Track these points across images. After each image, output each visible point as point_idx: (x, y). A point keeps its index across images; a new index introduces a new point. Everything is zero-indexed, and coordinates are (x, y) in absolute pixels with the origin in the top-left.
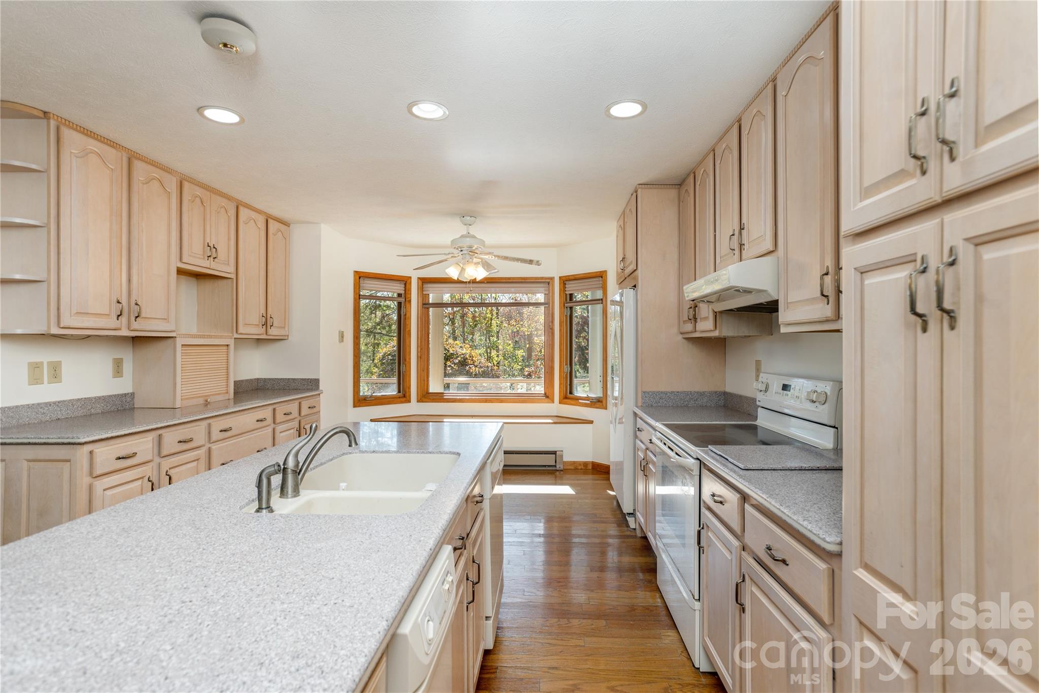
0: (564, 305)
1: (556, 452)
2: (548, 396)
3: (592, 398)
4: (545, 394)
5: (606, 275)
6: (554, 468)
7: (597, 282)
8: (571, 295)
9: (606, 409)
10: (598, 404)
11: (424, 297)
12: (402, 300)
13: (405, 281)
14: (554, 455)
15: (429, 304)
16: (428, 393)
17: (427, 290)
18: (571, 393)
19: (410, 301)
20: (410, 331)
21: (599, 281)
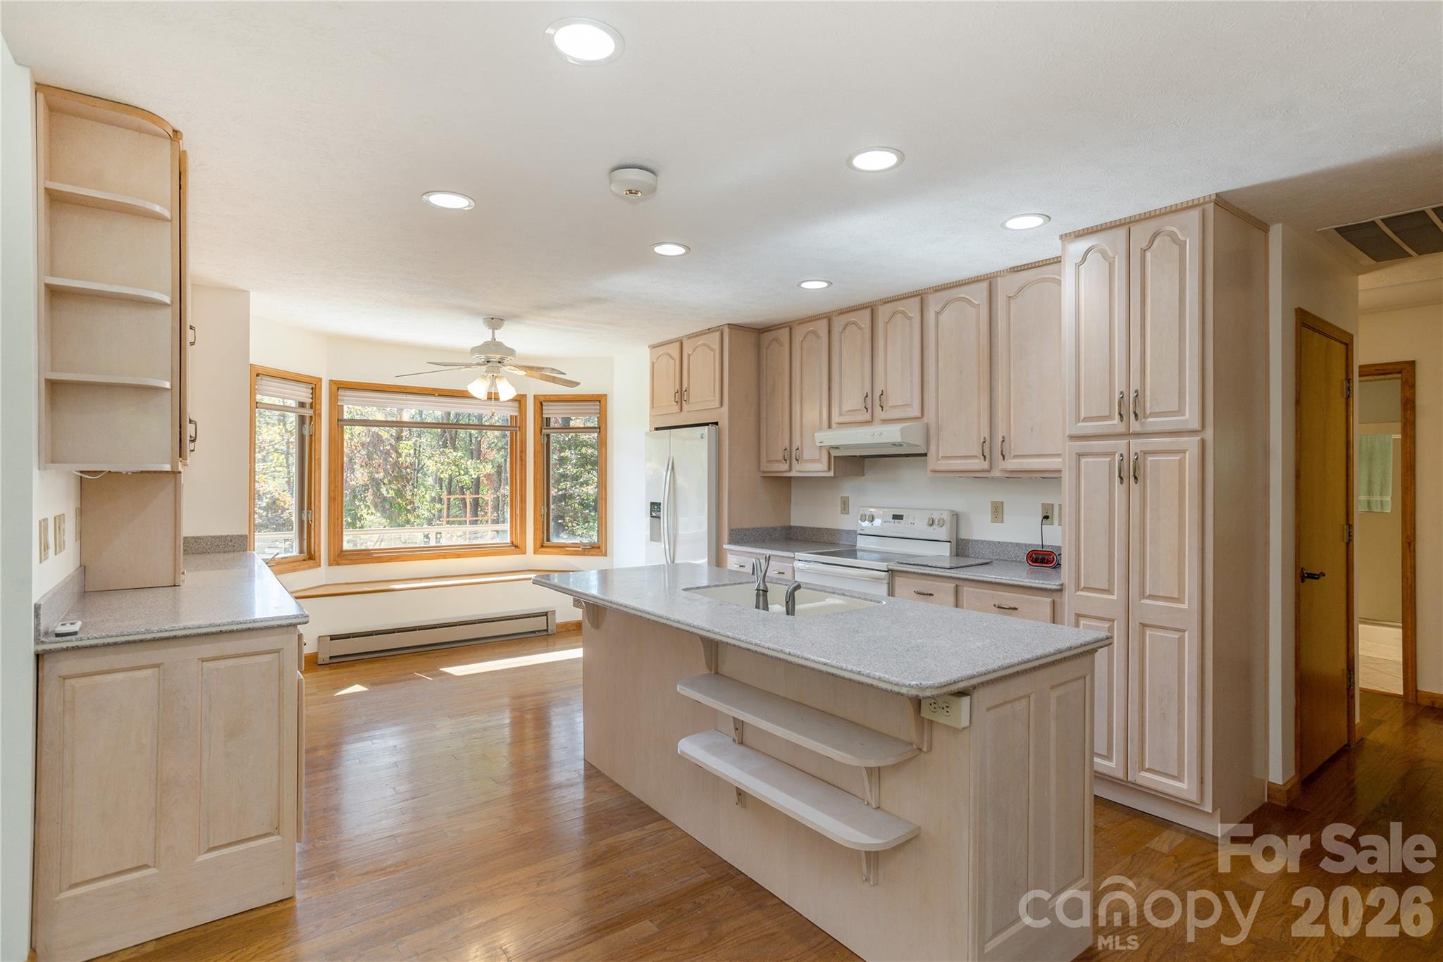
0: (541, 431)
1: (547, 612)
2: (516, 547)
3: (584, 545)
4: (512, 542)
5: (606, 399)
6: (545, 633)
7: (595, 407)
8: (548, 419)
9: (606, 556)
10: (594, 551)
11: (336, 408)
12: (307, 412)
13: (314, 385)
14: (545, 617)
15: (343, 420)
16: (342, 551)
17: (343, 400)
18: (548, 540)
19: (320, 415)
20: (320, 459)
21: (595, 405)
